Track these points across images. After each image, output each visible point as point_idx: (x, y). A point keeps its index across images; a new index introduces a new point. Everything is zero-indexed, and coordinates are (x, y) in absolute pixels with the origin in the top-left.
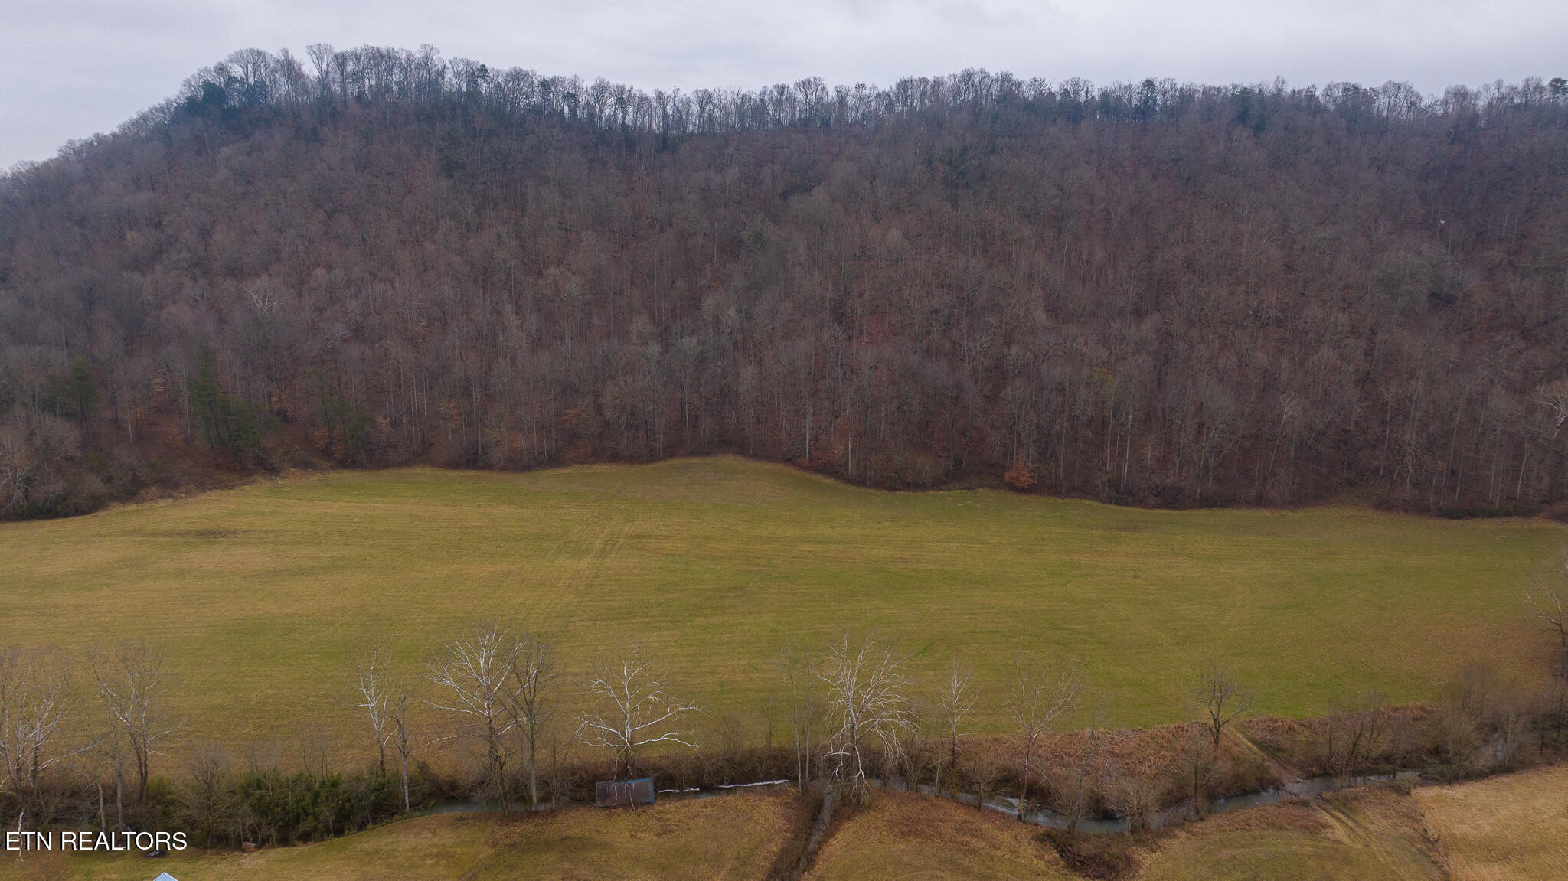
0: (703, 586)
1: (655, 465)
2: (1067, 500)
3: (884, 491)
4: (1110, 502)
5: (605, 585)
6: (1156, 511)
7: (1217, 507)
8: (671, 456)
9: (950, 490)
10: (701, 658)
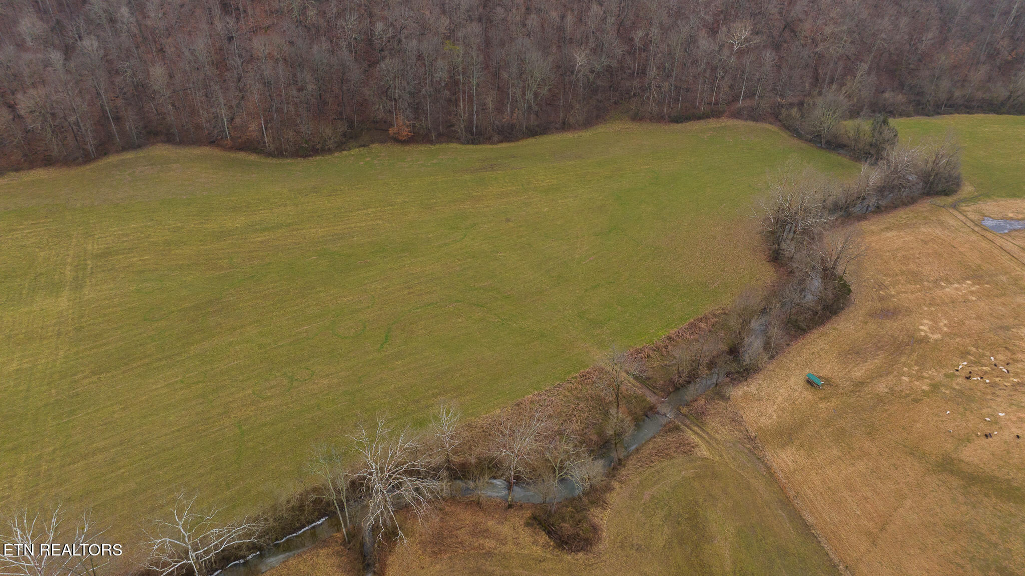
0: (183, 306)
1: (93, 165)
2: (437, 146)
3: (299, 159)
4: (468, 143)
5: (94, 324)
6: (500, 146)
7: (537, 135)
8: (105, 154)
9: (350, 149)
10: (211, 397)
